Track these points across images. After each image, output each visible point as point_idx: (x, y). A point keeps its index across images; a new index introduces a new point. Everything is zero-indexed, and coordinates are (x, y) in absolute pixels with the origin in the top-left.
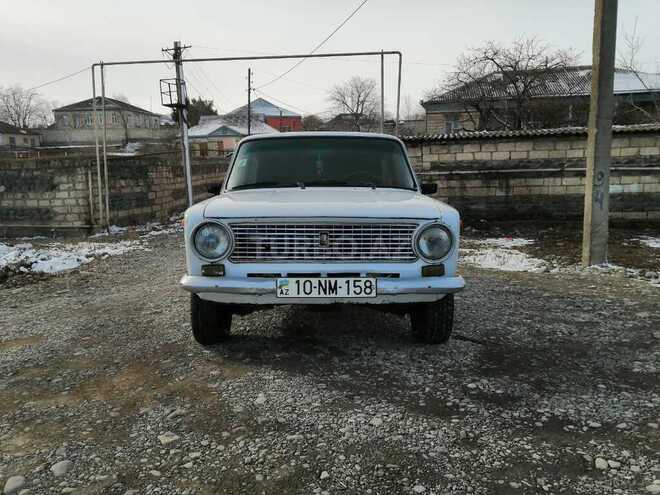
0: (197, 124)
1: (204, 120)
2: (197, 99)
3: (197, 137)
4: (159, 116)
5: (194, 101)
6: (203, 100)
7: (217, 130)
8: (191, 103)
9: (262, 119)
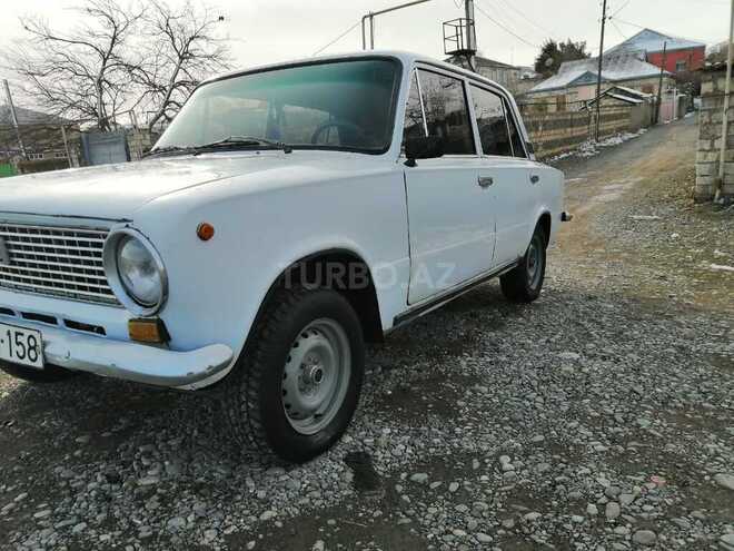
0: (556, 73)
1: (565, 67)
2: (566, 43)
3: (554, 89)
4: (519, 69)
5: (562, 45)
6: (573, 42)
7: (580, 78)
8: (559, 48)
9: (642, 56)
